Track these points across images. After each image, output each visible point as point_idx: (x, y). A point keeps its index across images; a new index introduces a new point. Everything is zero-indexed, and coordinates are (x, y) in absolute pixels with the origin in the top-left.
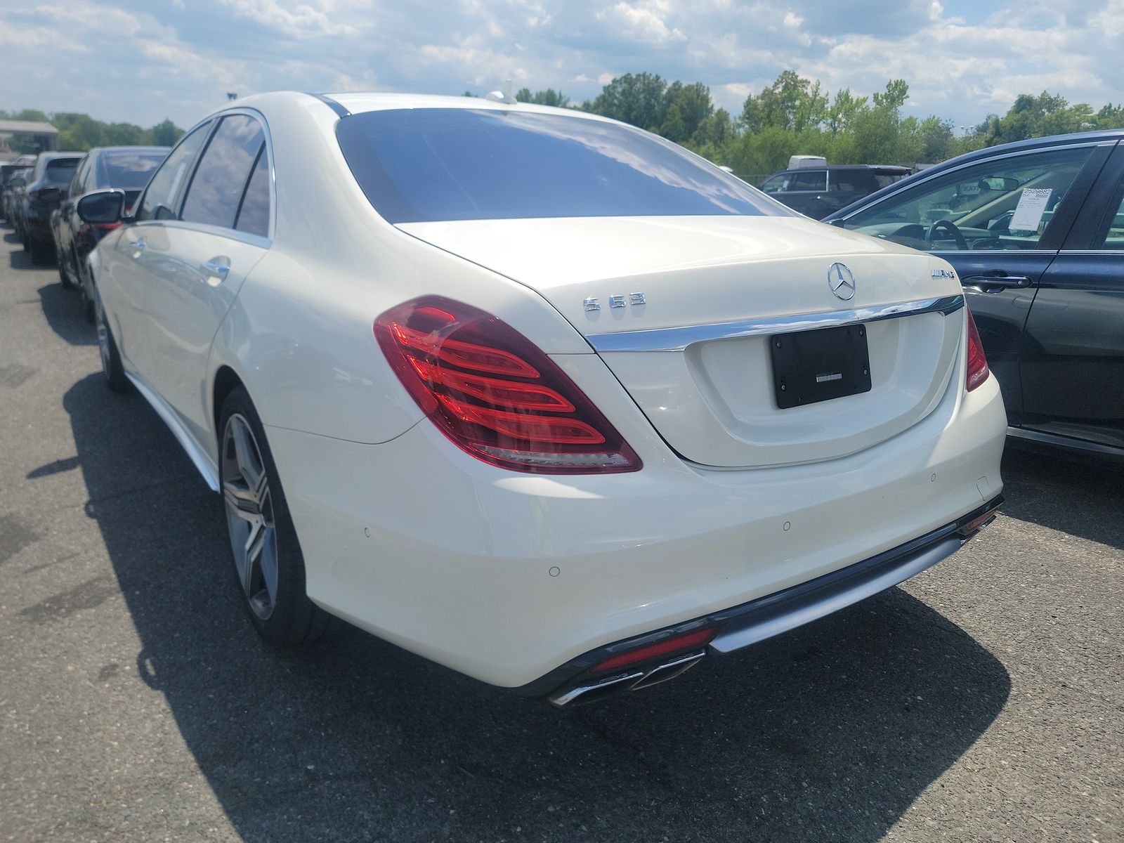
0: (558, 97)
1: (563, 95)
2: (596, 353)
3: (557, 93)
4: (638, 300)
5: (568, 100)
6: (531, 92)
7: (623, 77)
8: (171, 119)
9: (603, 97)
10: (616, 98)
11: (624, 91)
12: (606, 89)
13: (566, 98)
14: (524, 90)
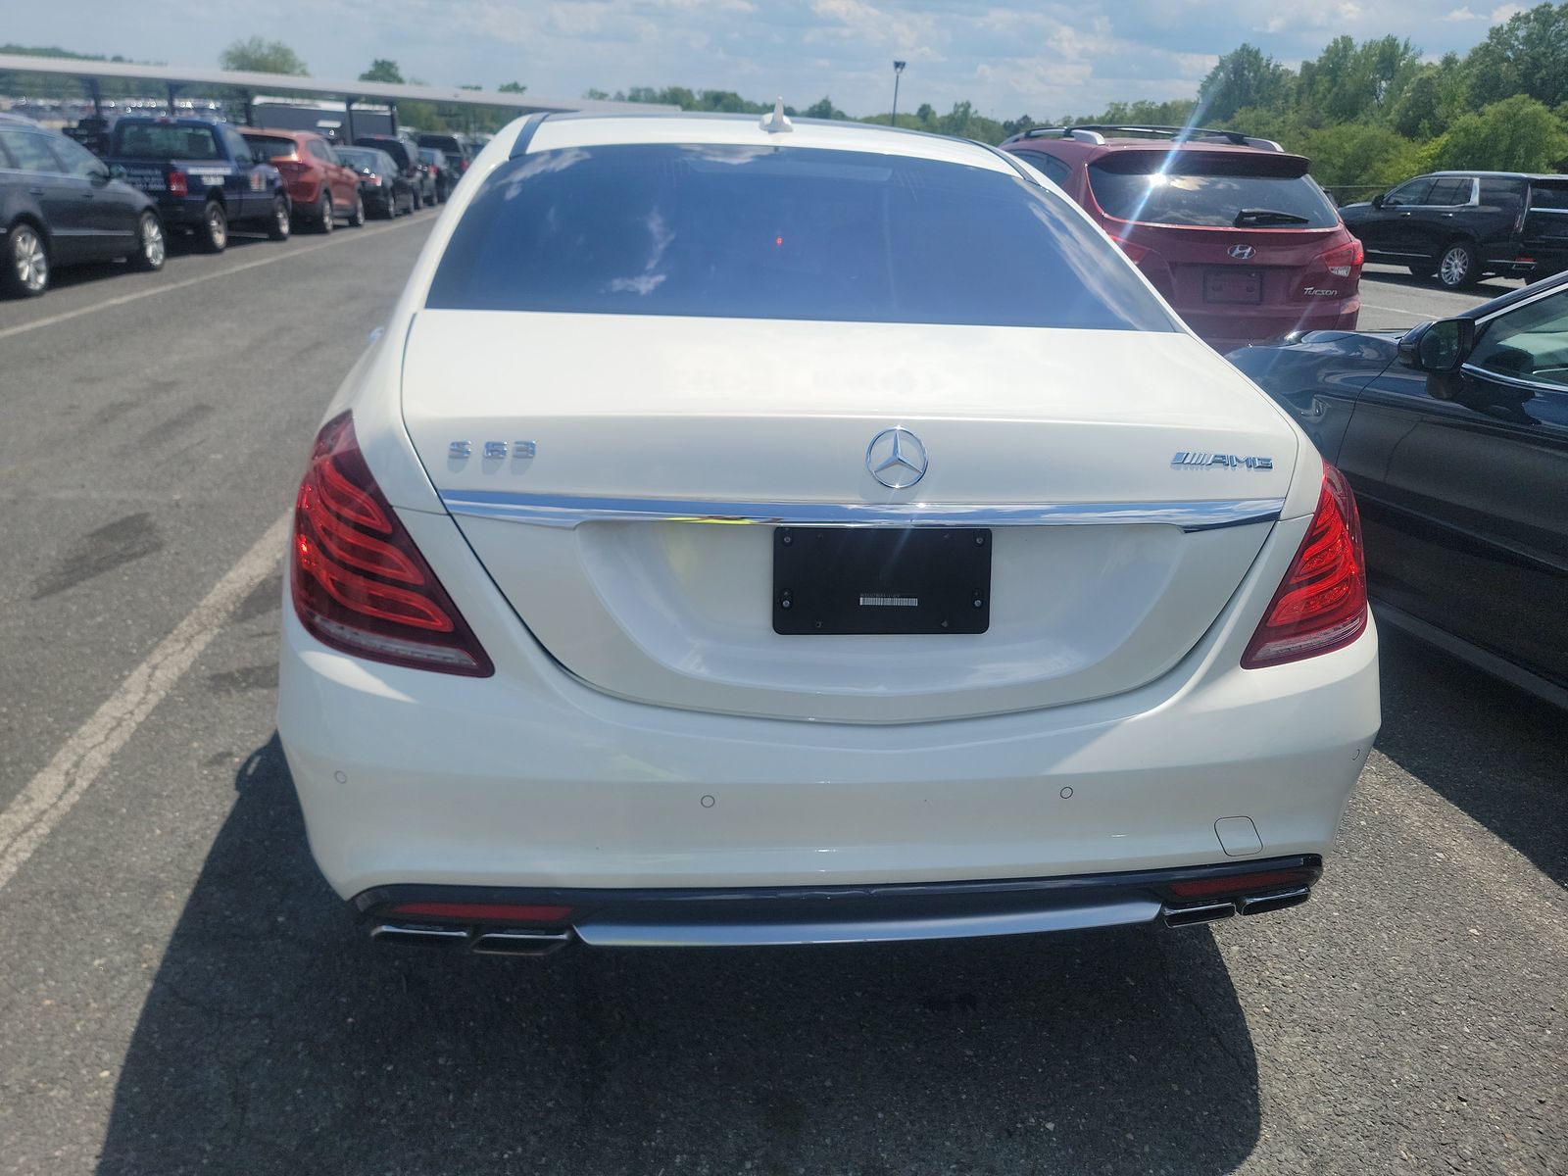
0: (1402, 48)
1: (1411, 44)
2: (449, 514)
3: (1401, 42)
4: (526, 450)
5: (1421, 53)
6: (1354, 42)
7: (1533, 11)
8: (830, 99)
9: (1486, 50)
10: (1512, 47)
11: (1529, 35)
12: (1496, 33)
13: (1417, 50)
14: (1343, 37)
